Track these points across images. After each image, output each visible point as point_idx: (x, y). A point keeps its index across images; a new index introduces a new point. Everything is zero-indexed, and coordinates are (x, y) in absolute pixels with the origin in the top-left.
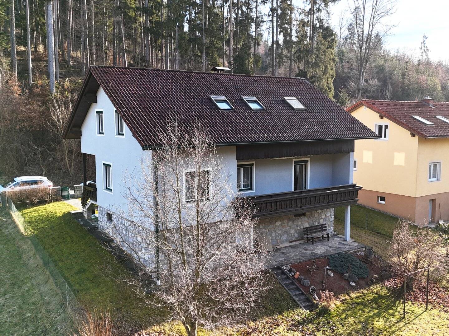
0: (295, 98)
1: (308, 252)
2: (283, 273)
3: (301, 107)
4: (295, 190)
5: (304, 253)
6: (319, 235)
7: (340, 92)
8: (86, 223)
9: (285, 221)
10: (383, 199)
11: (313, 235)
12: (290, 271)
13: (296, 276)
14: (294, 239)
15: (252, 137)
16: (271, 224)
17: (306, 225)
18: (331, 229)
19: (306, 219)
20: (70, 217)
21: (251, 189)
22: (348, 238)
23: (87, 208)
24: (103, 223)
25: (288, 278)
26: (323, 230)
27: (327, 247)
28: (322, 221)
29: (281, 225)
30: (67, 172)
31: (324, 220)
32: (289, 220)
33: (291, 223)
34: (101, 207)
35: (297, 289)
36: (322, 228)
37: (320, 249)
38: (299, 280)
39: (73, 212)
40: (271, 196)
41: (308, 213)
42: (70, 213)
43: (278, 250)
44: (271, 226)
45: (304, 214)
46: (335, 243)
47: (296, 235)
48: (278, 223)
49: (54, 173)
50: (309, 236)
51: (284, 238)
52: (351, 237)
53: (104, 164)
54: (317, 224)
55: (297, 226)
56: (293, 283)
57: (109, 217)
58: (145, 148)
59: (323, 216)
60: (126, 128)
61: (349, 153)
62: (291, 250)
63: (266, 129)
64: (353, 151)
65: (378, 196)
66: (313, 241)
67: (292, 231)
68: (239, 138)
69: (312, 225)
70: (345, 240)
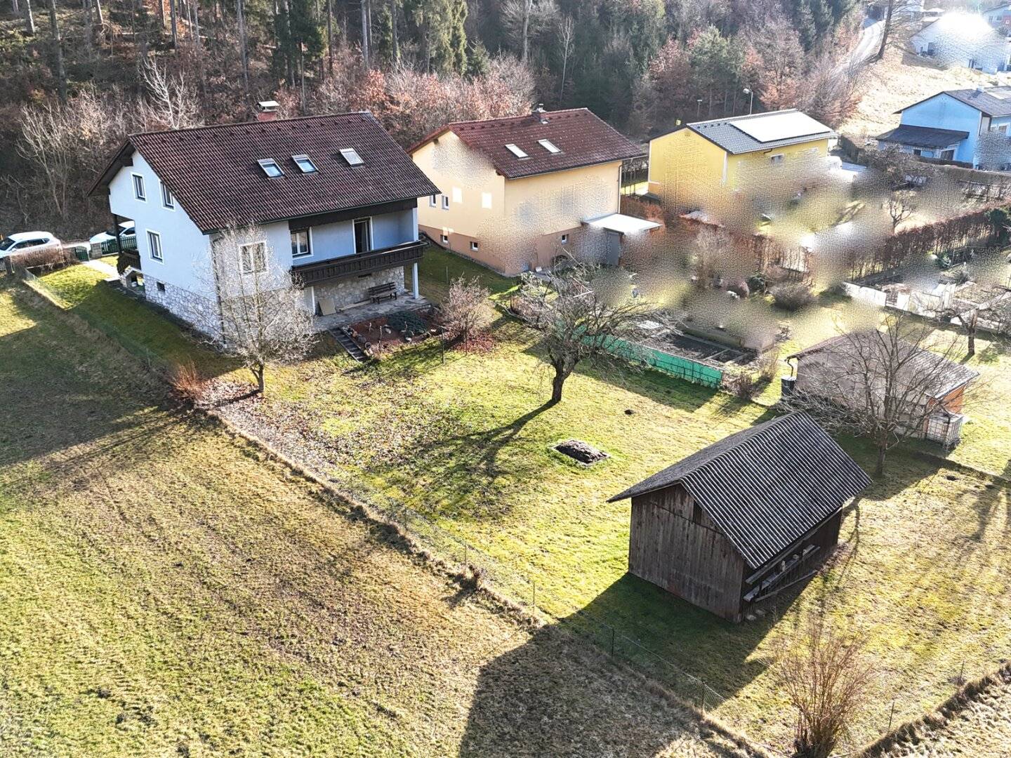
0: (352, 149)
1: (370, 313)
2: (343, 333)
3: (359, 160)
4: (357, 252)
5: (367, 314)
6: (387, 294)
7: (474, 47)
8: (130, 293)
9: (349, 283)
10: (476, 245)
11: (379, 295)
12: (349, 331)
13: (354, 335)
14: (359, 300)
15: (303, 209)
16: (333, 286)
17: (373, 285)
18: (401, 288)
19: (372, 278)
20: (105, 286)
21: (309, 253)
22: (417, 295)
23: (125, 275)
24: (152, 294)
25: (346, 337)
26: (391, 289)
27: (391, 307)
28: (390, 280)
29: (344, 287)
30: (57, 215)
31: (393, 278)
32: (353, 281)
33: (355, 284)
34: (146, 276)
35: (354, 346)
36: (390, 286)
37: (384, 309)
38: (356, 338)
39: (108, 280)
40: (328, 262)
41: (374, 273)
42: (104, 281)
43: (341, 312)
44: (334, 289)
45: (370, 275)
46: (401, 302)
47: (362, 296)
48: (341, 286)
49: (40, 219)
50: (375, 296)
51: (348, 299)
52: (419, 294)
53: (148, 232)
54: (384, 283)
55: (362, 287)
56: (351, 341)
57: (161, 287)
58: (204, 232)
59: (392, 275)
60: (175, 202)
61: (411, 209)
62: (355, 311)
63: (318, 198)
64: (416, 206)
65: (471, 243)
66: (377, 301)
67: (357, 292)
68: (290, 211)
69: (379, 284)
70: (414, 298)
